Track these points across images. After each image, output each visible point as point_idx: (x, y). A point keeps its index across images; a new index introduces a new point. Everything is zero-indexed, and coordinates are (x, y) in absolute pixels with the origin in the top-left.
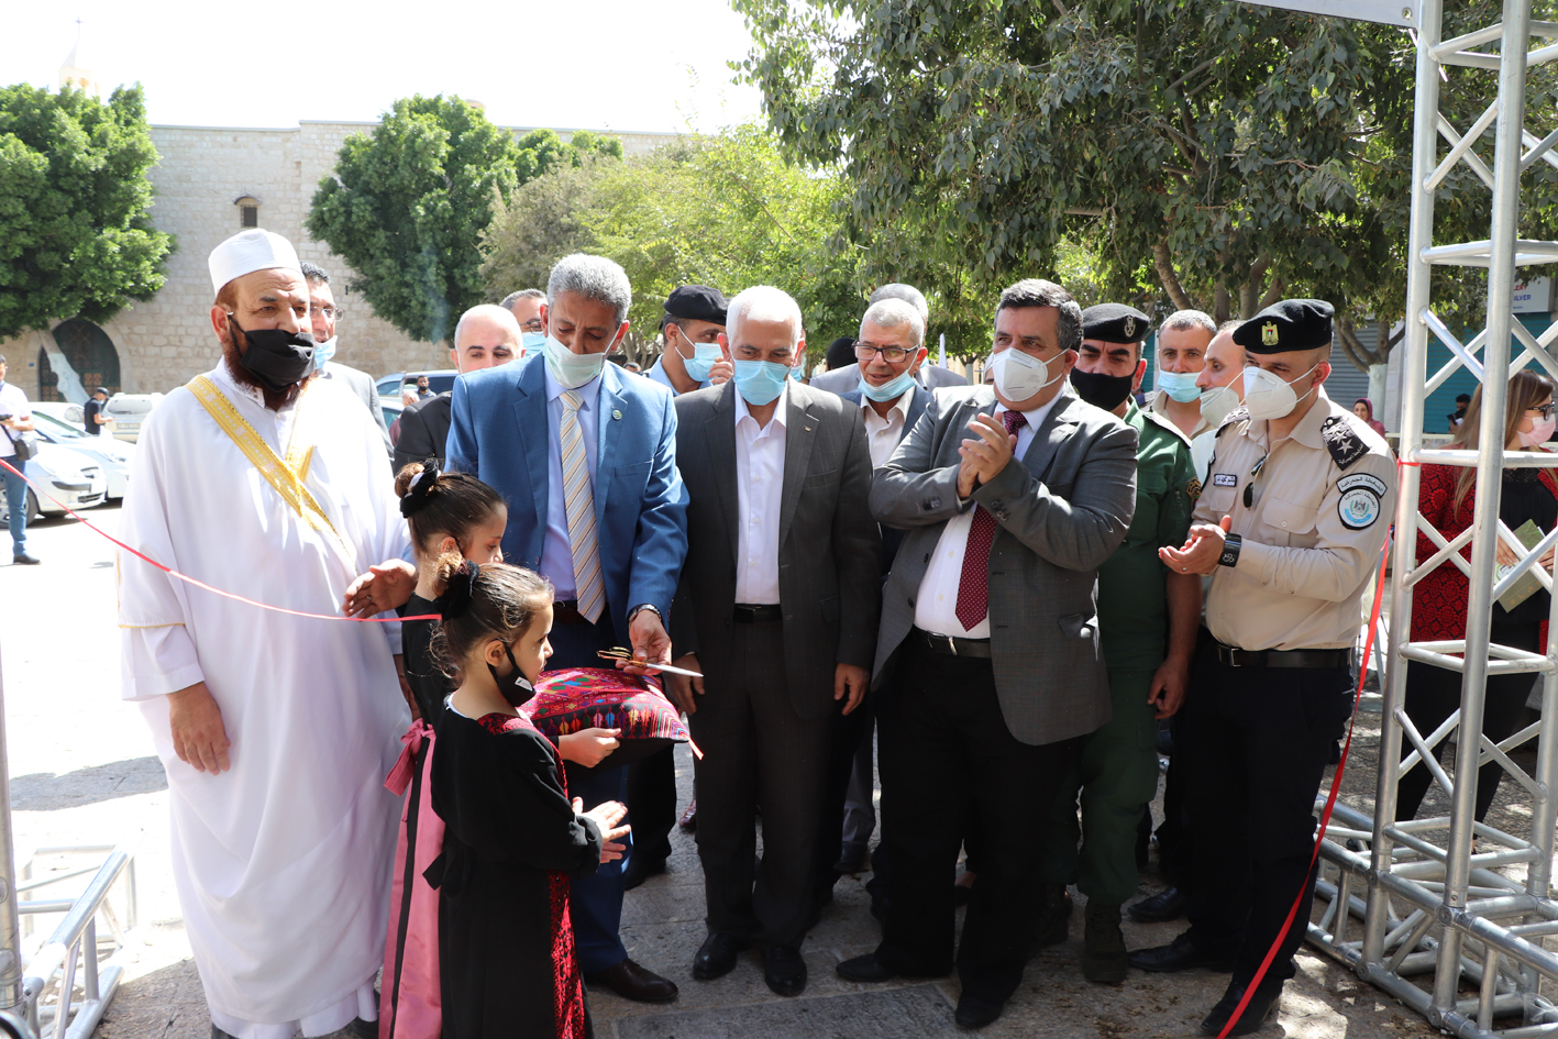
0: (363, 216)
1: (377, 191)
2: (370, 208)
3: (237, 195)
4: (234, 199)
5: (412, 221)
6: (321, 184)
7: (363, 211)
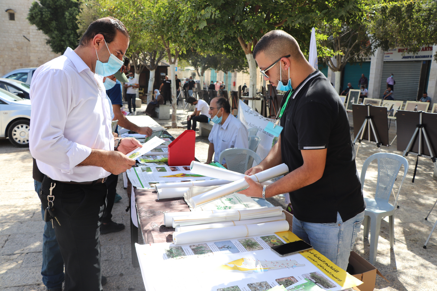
0: (47, 16)
1: (52, 7)
2: (49, 13)
3: (6, 8)
4: (6, 10)
5: (65, 18)
6: (32, 4)
7: (47, 14)
